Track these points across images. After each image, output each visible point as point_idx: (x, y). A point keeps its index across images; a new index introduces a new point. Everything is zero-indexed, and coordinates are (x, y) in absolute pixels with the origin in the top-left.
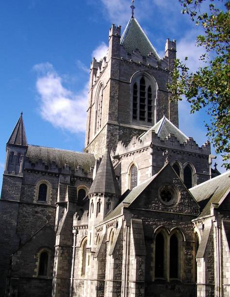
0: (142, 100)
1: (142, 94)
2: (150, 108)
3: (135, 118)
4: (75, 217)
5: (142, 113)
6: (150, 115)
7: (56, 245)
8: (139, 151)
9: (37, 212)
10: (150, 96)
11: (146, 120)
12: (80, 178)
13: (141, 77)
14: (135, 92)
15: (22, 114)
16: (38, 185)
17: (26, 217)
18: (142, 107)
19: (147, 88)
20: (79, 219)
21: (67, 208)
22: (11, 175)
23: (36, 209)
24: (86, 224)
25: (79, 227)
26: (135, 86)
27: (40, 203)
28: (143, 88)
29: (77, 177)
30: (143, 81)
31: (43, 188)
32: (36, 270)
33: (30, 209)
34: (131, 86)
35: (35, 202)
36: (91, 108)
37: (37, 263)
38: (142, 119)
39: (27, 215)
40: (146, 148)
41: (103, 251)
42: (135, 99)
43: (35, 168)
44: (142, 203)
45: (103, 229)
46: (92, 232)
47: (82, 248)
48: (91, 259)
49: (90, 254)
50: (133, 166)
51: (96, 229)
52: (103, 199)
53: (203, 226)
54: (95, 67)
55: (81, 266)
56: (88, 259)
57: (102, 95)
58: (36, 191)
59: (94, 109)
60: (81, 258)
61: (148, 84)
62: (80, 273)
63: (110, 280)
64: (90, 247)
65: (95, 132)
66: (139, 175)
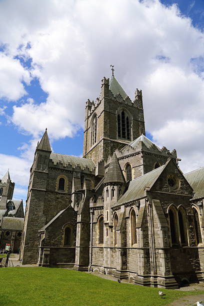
0: (123, 125)
1: (123, 121)
2: (128, 130)
3: (119, 136)
4: (91, 201)
5: (124, 133)
6: (129, 134)
7: (78, 221)
8: (132, 155)
9: (58, 198)
10: (128, 123)
11: (127, 138)
12: (87, 174)
13: (122, 111)
14: (119, 120)
15: (46, 129)
16: (58, 179)
18: (124, 129)
19: (126, 118)
20: (95, 202)
21: (84, 194)
22: (40, 171)
23: (57, 196)
24: (102, 205)
25: (95, 208)
26: (119, 116)
27: (60, 191)
28: (123, 117)
29: (85, 174)
30: (123, 113)
31: (62, 181)
32: (63, 241)
33: (53, 196)
34: (117, 116)
35: (56, 191)
36: (87, 130)
37: (63, 236)
38: (124, 137)
39: (51, 200)
40: (138, 153)
41: (123, 225)
42: (119, 124)
44: (158, 188)
45: (120, 208)
46: (108, 211)
47: (98, 223)
48: (109, 231)
49: (108, 228)
50: (128, 165)
51: (112, 208)
52: (115, 187)
53: (202, 203)
54: (90, 105)
55: (98, 237)
56: (106, 231)
57: (96, 122)
58: (58, 183)
59: (90, 131)
60: (98, 231)
61: (126, 116)
62: (97, 242)
63: (141, 247)
64: (107, 222)
65: (91, 146)
66: (133, 171)
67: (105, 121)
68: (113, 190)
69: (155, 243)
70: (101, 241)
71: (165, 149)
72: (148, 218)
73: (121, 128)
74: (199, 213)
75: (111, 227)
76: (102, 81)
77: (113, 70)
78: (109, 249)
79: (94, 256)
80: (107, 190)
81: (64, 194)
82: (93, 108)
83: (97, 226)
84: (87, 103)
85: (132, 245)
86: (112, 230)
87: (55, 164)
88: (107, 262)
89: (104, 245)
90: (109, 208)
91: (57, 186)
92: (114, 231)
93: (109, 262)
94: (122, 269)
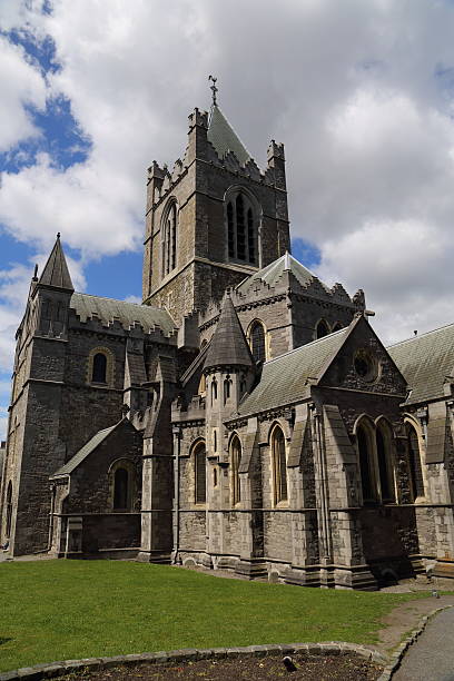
0: (241, 229)
1: (240, 220)
2: (252, 242)
3: (231, 255)
4: (173, 407)
5: (241, 249)
6: (253, 251)
7: (144, 454)
9: (92, 401)
10: (250, 223)
11: (248, 259)
12: (159, 344)
13: (237, 194)
14: (230, 218)
15: (59, 236)
16: (92, 355)
17: (74, 409)
18: (241, 239)
19: (246, 211)
20: (184, 409)
21: (158, 393)
22: (47, 337)
23: (90, 396)
24: (200, 417)
25: (183, 424)
26: (230, 206)
27: (96, 384)
28: (240, 210)
29: (153, 343)
30: (240, 200)
31: (100, 361)
32: (111, 500)
33: (80, 397)
34: (225, 205)
35: (88, 383)
36: (152, 238)
37: (112, 488)
38: (242, 257)
39: (75, 405)
41: (255, 459)
42: (230, 226)
45: (246, 424)
46: (218, 429)
47: (192, 458)
48: (220, 475)
49: (217, 467)
50: (256, 325)
51: (226, 424)
52: (233, 377)
53: (427, 412)
54: (158, 176)
55: (192, 488)
56: (213, 475)
57: (174, 219)
58: (90, 365)
59: (159, 240)
60: (192, 475)
61: (247, 205)
62: (191, 500)
63: (299, 508)
64: (216, 454)
65: (163, 277)
66: (268, 339)
67: (199, 217)
68: (227, 383)
69: (328, 498)
70: (200, 496)
71: (339, 288)
72: (314, 446)
73: (235, 236)
74: (419, 434)
75: (224, 466)
76: (191, 116)
77: (214, 89)
78: (220, 514)
79: (183, 530)
80: (214, 384)
81: (106, 391)
82: (166, 184)
83: (190, 464)
84: (150, 170)
85: (276, 503)
86: (226, 472)
87: (83, 319)
88: (215, 541)
89: (207, 506)
90: (219, 423)
91: (90, 371)
92: (230, 474)
93: (220, 543)
94: (253, 555)
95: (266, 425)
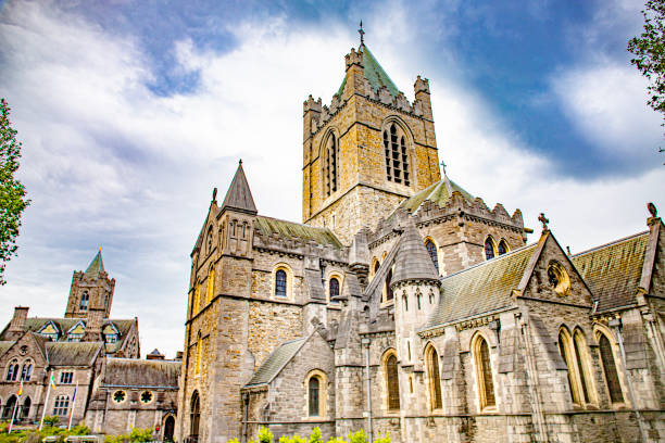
0: (395, 155)
1: (395, 147)
2: (406, 166)
3: (389, 179)
4: (361, 319)
5: (397, 173)
6: (407, 175)
9: (275, 315)
10: (404, 150)
11: (403, 182)
13: (391, 124)
14: (386, 144)
15: (241, 162)
16: (274, 272)
17: (260, 322)
18: (396, 164)
19: (399, 140)
20: (372, 322)
22: (236, 255)
23: (274, 310)
25: (372, 335)
26: (385, 134)
27: (280, 298)
28: (394, 139)
30: (393, 130)
31: (281, 277)
32: (306, 408)
34: (381, 134)
35: (271, 298)
36: (311, 164)
37: (306, 397)
38: (398, 181)
39: (261, 318)
40: (452, 217)
42: (387, 152)
43: (270, 247)
45: (443, 333)
46: (411, 340)
47: (383, 367)
48: (416, 382)
49: (413, 375)
50: (428, 242)
51: (419, 334)
52: (423, 289)
53: (620, 320)
54: (315, 108)
55: (384, 396)
56: (408, 383)
57: (334, 147)
58: (273, 281)
59: (318, 166)
60: (383, 383)
61: (400, 133)
62: (385, 407)
64: (409, 363)
65: (324, 199)
66: (440, 255)
67: (360, 144)
68: (417, 296)
69: (543, 403)
70: (394, 404)
73: (391, 162)
74: (612, 342)
75: (420, 373)
76: (348, 56)
77: (361, 32)
78: (418, 422)
80: (405, 297)
81: (288, 305)
82: (324, 116)
83: (381, 373)
84: (306, 103)
85: (482, 409)
86: (421, 380)
89: (403, 413)
90: (412, 333)
91: (273, 287)
92: (426, 381)
95: (466, 335)
